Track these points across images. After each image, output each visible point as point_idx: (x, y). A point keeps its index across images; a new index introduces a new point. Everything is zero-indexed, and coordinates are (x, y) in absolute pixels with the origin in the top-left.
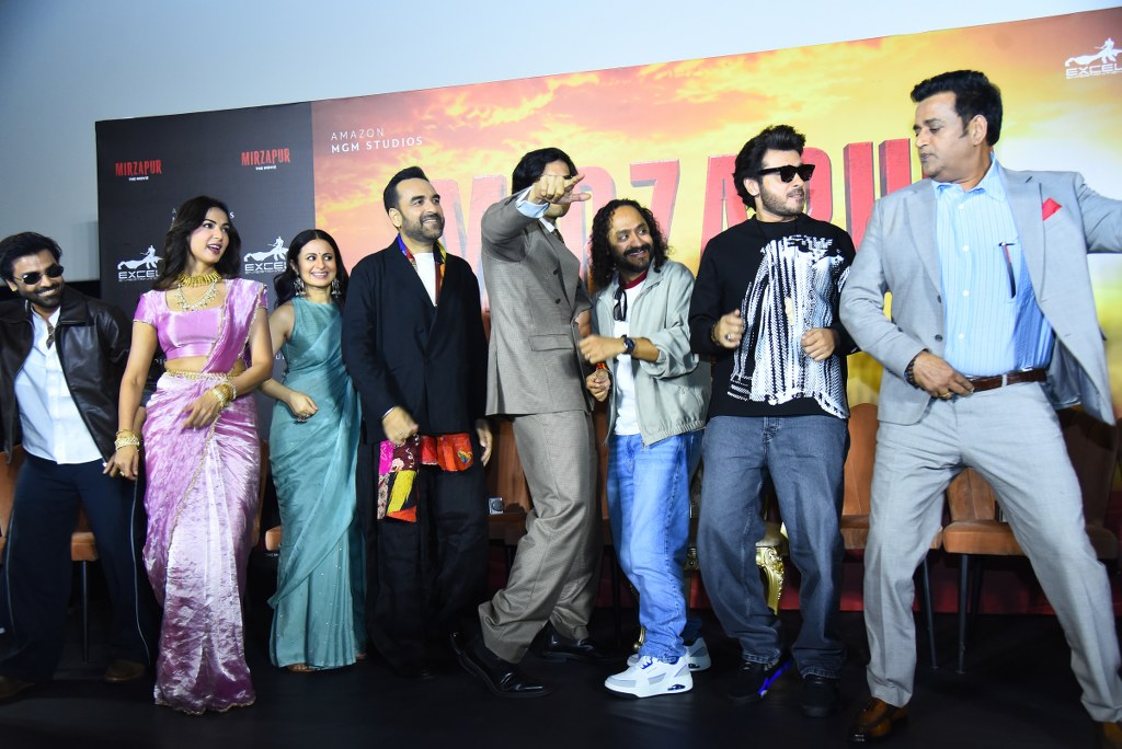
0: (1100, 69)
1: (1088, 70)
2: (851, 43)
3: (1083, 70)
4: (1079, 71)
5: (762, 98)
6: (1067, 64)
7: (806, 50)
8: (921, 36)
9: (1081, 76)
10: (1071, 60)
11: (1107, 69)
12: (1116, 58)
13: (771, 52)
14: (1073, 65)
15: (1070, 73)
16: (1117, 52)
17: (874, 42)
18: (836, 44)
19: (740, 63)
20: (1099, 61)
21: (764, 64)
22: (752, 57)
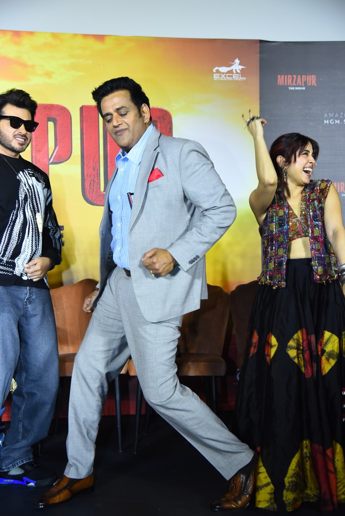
0: (232, 76)
1: (225, 76)
2: (85, 36)
3: (223, 76)
4: (221, 76)
5: (24, 65)
6: (214, 70)
7: (55, 36)
8: (130, 39)
9: (222, 79)
10: (216, 68)
11: (236, 77)
12: (240, 71)
13: (31, 33)
14: (218, 71)
15: (216, 77)
16: (241, 67)
17: (100, 38)
18: (76, 35)
19: (8, 37)
20: (231, 72)
21: (26, 41)
22: (17, 34)
